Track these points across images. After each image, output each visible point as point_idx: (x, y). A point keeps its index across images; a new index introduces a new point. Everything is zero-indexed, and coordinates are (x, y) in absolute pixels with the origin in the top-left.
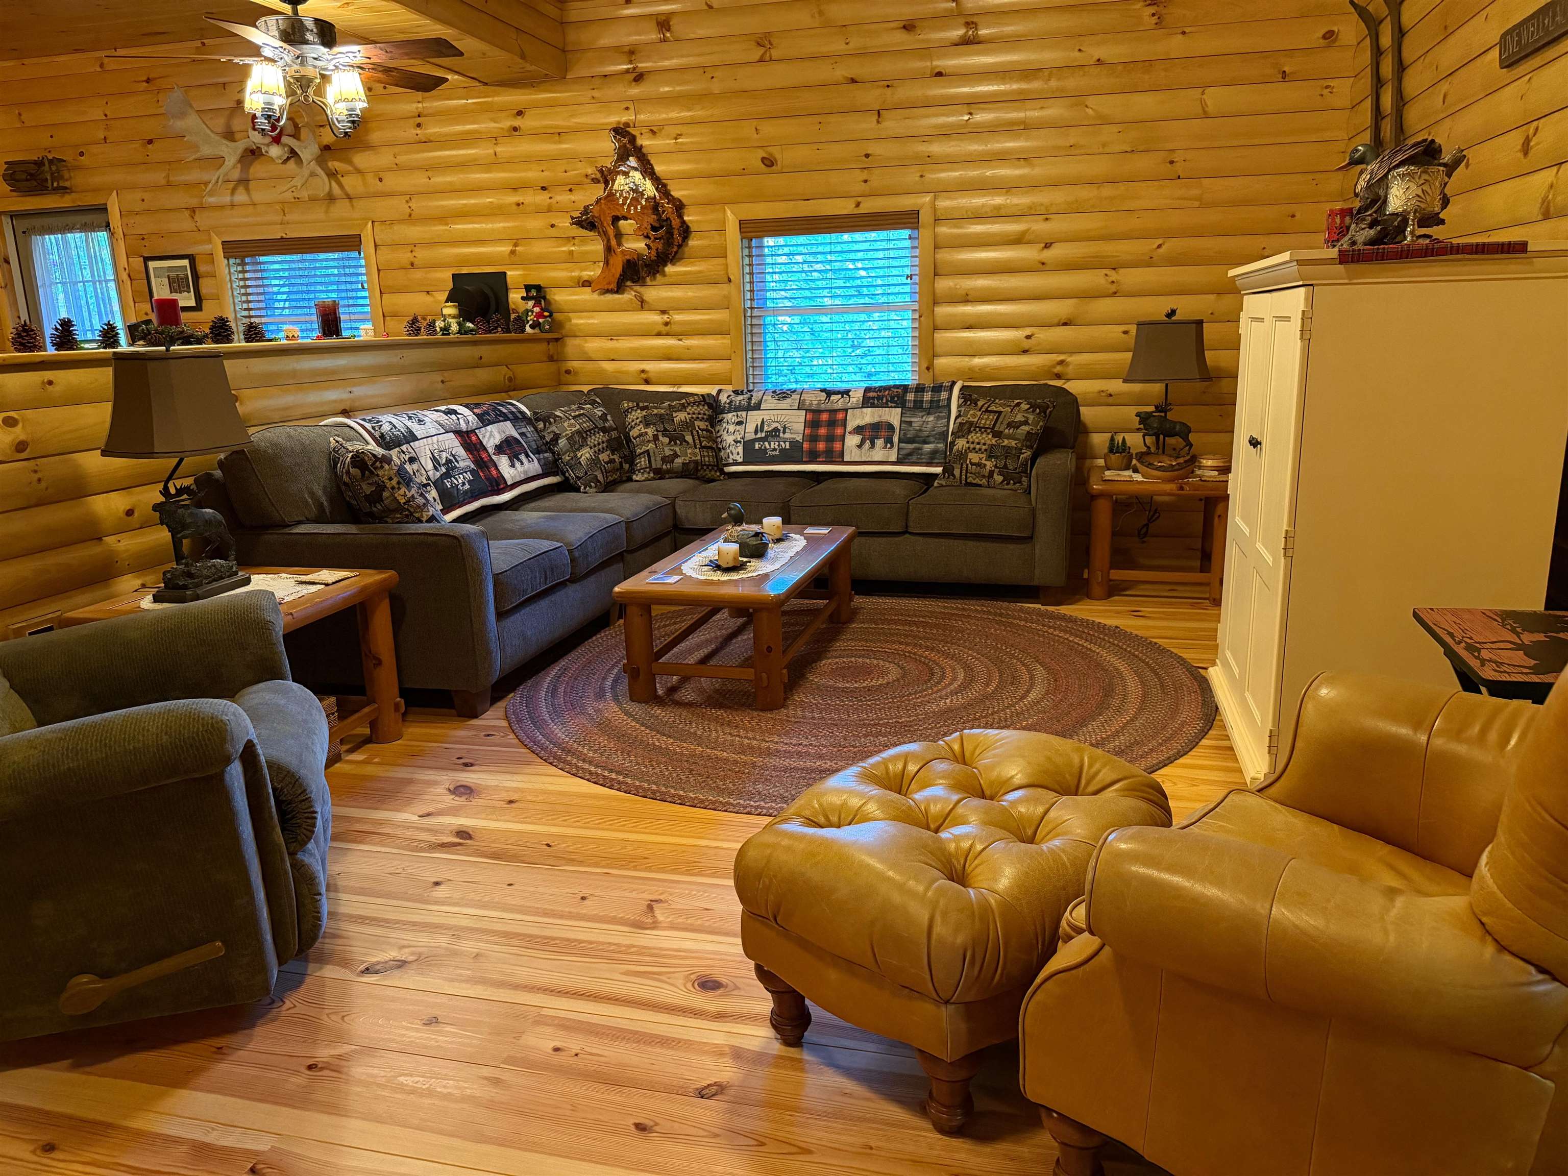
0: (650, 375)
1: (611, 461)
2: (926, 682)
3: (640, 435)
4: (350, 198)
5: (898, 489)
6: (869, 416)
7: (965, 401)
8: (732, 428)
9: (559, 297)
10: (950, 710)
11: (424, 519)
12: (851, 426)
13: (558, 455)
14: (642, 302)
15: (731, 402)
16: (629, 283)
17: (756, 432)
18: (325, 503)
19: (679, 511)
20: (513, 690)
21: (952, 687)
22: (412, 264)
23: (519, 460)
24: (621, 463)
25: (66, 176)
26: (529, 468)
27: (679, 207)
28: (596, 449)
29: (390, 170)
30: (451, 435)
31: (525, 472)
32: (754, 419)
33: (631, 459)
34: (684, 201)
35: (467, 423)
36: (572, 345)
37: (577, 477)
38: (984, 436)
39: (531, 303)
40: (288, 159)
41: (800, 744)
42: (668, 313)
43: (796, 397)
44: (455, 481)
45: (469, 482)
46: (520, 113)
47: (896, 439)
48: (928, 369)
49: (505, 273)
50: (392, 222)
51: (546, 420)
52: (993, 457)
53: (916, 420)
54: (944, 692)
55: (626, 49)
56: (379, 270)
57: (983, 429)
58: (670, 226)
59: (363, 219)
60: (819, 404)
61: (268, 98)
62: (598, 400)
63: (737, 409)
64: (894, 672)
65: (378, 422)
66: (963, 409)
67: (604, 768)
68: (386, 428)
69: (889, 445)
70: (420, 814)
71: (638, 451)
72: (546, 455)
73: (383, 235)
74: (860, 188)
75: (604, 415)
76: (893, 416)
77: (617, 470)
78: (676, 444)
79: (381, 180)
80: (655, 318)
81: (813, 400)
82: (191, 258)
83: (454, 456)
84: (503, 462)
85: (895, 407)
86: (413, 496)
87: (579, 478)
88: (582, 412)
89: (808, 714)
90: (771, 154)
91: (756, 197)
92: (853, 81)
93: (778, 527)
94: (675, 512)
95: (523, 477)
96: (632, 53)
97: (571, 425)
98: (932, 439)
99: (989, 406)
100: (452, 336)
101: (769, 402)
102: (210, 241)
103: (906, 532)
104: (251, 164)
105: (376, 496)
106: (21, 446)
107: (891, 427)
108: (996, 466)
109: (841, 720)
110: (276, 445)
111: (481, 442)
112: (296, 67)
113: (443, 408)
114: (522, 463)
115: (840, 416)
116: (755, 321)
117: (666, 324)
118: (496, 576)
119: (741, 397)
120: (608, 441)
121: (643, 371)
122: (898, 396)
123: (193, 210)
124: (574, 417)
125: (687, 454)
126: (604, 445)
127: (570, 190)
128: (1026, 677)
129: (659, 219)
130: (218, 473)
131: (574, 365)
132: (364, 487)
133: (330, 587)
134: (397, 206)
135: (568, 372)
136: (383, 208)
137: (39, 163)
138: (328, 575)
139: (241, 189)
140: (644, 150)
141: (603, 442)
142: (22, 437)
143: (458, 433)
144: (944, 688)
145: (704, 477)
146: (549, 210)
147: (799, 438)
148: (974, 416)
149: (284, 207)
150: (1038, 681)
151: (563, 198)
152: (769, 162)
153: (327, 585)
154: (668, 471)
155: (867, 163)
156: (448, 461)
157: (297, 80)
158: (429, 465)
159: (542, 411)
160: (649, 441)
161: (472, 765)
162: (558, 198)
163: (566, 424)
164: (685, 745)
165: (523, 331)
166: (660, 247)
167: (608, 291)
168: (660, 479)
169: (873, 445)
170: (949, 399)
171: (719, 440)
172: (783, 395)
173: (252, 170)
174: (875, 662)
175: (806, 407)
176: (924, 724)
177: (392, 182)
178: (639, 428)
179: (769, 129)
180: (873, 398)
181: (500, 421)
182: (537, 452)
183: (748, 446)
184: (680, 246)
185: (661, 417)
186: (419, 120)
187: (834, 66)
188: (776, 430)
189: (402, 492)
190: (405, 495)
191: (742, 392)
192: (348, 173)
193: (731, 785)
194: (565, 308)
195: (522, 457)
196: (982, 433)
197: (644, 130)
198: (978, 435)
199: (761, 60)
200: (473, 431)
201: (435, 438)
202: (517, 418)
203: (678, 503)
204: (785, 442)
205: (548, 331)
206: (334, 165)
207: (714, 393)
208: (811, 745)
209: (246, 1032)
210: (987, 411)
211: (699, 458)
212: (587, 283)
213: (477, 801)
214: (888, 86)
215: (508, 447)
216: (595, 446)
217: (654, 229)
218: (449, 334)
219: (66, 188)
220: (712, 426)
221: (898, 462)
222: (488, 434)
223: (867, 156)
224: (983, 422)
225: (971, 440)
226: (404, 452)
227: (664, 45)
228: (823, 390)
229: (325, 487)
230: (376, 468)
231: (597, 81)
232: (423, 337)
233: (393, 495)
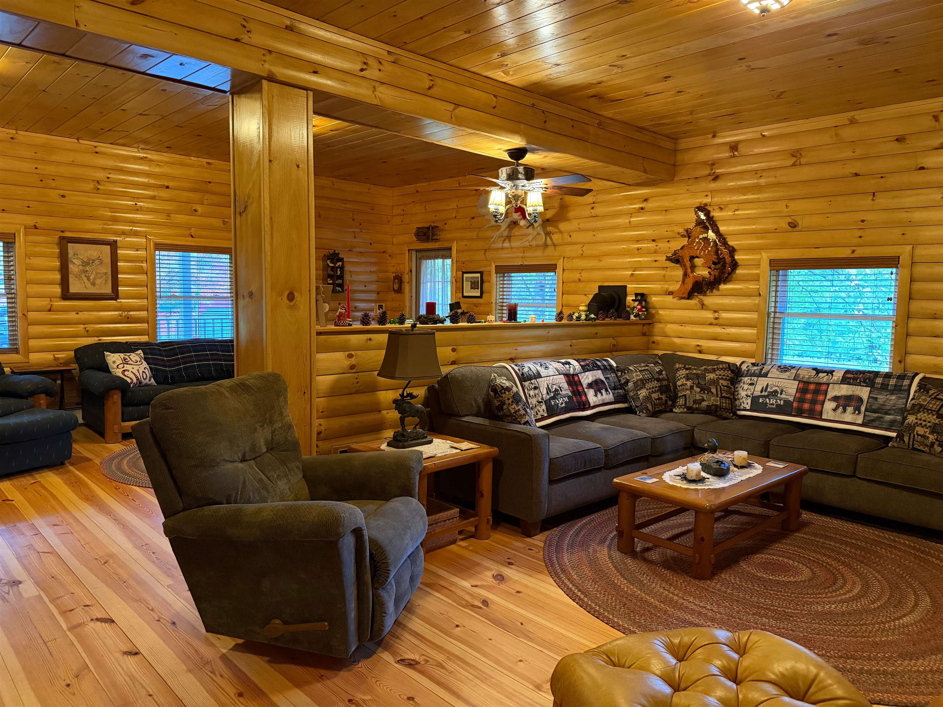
0: (703, 348)
1: (659, 399)
2: (825, 588)
3: (682, 385)
4: (555, 245)
5: (853, 444)
6: (844, 390)
7: (920, 389)
8: (746, 387)
9: (654, 299)
10: (831, 613)
11: (522, 422)
12: (830, 395)
13: (627, 391)
14: (702, 305)
15: (749, 370)
16: (696, 294)
17: (762, 391)
18: (482, 407)
19: (695, 435)
20: (557, 526)
21: (844, 597)
22: (580, 280)
23: (601, 392)
24: (666, 401)
25: (438, 234)
26: (606, 398)
27: (732, 251)
28: (651, 391)
29: (576, 231)
30: (562, 376)
31: (603, 400)
32: (762, 382)
33: (674, 398)
34: (736, 247)
35: (574, 369)
36: (658, 327)
37: (636, 406)
38: (930, 416)
39: (637, 303)
40: (529, 226)
41: (704, 607)
42: (718, 312)
43: (794, 371)
44: (558, 402)
45: (566, 403)
46: (646, 200)
47: (863, 409)
48: (900, 362)
49: (626, 286)
50: (573, 258)
51: (623, 371)
52: (935, 432)
53: (881, 397)
54: (834, 599)
55: (710, 163)
56: (563, 282)
57: (930, 411)
58: (725, 262)
59: (560, 256)
60: (809, 378)
61: (497, 207)
62: (660, 362)
63: (753, 375)
64: (806, 573)
65: (523, 366)
66: (917, 394)
67: (577, 587)
68: (526, 370)
69: (857, 412)
70: (473, 584)
71: (680, 394)
72: (619, 391)
73: (569, 264)
74: (857, 241)
75: (661, 371)
76: (864, 392)
77: (663, 404)
78: (704, 393)
79: (570, 236)
80: (709, 315)
81: (805, 374)
82: (481, 273)
83: (560, 388)
84: (590, 393)
85: (866, 386)
86: (519, 409)
87: (637, 407)
88: (646, 368)
89: (723, 589)
90: (795, 220)
91: (782, 246)
92: (856, 175)
93: (744, 458)
94: (693, 436)
95: (601, 402)
96: (713, 164)
97: (637, 375)
98: (892, 412)
99: (938, 395)
100: (581, 322)
101: (774, 372)
102: (490, 265)
103: (853, 476)
104: (512, 229)
105: (500, 408)
106: (352, 367)
107: (860, 400)
108: (936, 440)
109: (744, 598)
110: (463, 375)
111: (580, 381)
112: (513, 191)
113: (563, 361)
114: (602, 395)
115: (824, 387)
116: (776, 320)
117: (716, 319)
118: (552, 461)
119: (756, 368)
120: (659, 387)
121: (698, 345)
122: (869, 379)
123: (486, 250)
124: (640, 371)
125: (711, 400)
126: (657, 389)
127: (668, 241)
128: (911, 604)
129: (719, 258)
130: (437, 386)
131: (658, 338)
132: (496, 402)
133: (463, 452)
134: (575, 250)
135: (654, 342)
136: (568, 250)
137: (428, 228)
138: (465, 445)
139: (507, 241)
140: (714, 219)
141: (656, 387)
142: (354, 363)
143: (567, 375)
144: (837, 596)
145: (721, 415)
146: (655, 252)
147: (791, 399)
148: (924, 400)
149: (525, 249)
150: (919, 609)
151: (663, 245)
152: (793, 225)
153: (462, 450)
154: (697, 409)
155: (862, 225)
156: (556, 390)
157: (513, 196)
158: (545, 392)
159: (622, 367)
160: (687, 389)
161: (512, 564)
162: (660, 245)
163: (634, 375)
164: (632, 587)
165: (629, 318)
166: (717, 274)
167: (682, 298)
168: (690, 413)
169: (844, 411)
170: (910, 386)
171: (737, 393)
172: (785, 369)
173: (513, 232)
174: (796, 564)
175: (799, 379)
176: (803, 618)
177: (576, 237)
178: (682, 380)
179: (795, 206)
180: (850, 378)
181: (595, 370)
182: (614, 389)
183: (755, 399)
184: (730, 274)
185: (697, 376)
186: (593, 205)
187: (843, 166)
188: (776, 392)
189: (513, 407)
190: (514, 409)
191: (758, 364)
192: (556, 233)
193: (643, 621)
194: (657, 306)
195: (603, 391)
196: (929, 414)
197: (716, 208)
198: (925, 415)
199: (794, 165)
200: (577, 375)
201: (551, 377)
202: (607, 369)
203: (696, 431)
204: (780, 400)
205: (644, 319)
206: (550, 229)
207: (738, 364)
208: (712, 610)
209: (336, 672)
210: (935, 398)
211: (719, 403)
212: (671, 293)
213: (503, 586)
214: (882, 177)
215: (596, 385)
216: (650, 389)
217: (714, 263)
218: (579, 321)
219: (437, 239)
220: (732, 384)
221: (863, 425)
222: (585, 377)
223: (863, 221)
224: (931, 406)
225: (919, 418)
226: (532, 383)
227: (733, 160)
228: (814, 369)
229: (484, 399)
230: (502, 393)
231: (691, 181)
232: (564, 321)
233: (508, 407)
